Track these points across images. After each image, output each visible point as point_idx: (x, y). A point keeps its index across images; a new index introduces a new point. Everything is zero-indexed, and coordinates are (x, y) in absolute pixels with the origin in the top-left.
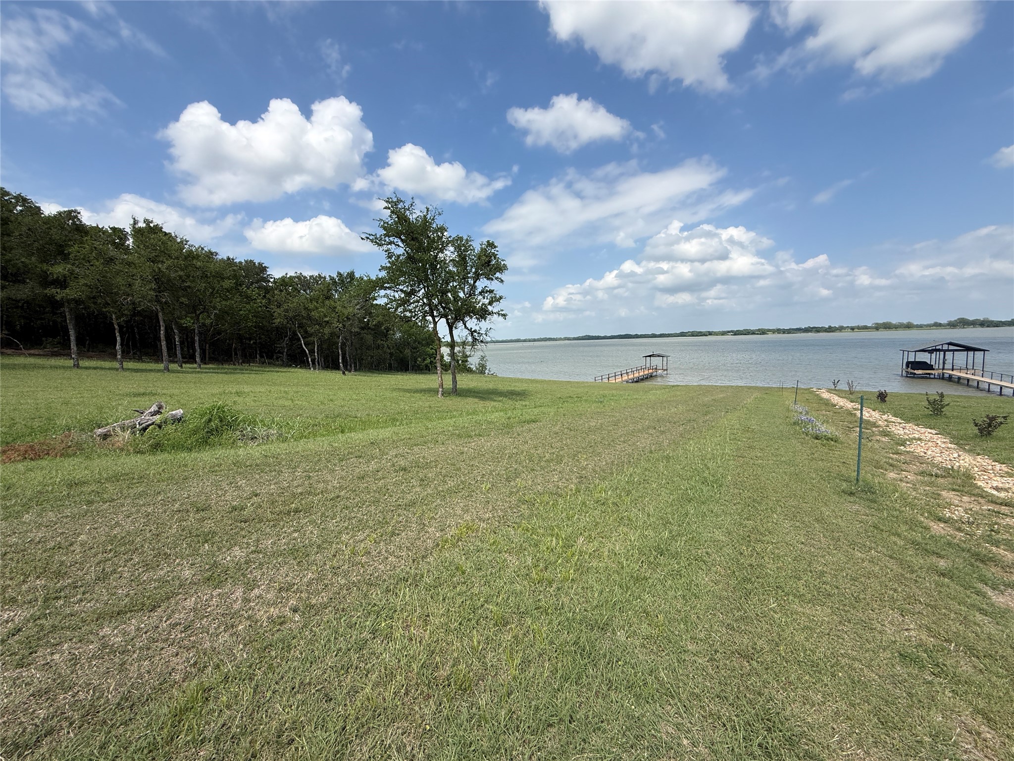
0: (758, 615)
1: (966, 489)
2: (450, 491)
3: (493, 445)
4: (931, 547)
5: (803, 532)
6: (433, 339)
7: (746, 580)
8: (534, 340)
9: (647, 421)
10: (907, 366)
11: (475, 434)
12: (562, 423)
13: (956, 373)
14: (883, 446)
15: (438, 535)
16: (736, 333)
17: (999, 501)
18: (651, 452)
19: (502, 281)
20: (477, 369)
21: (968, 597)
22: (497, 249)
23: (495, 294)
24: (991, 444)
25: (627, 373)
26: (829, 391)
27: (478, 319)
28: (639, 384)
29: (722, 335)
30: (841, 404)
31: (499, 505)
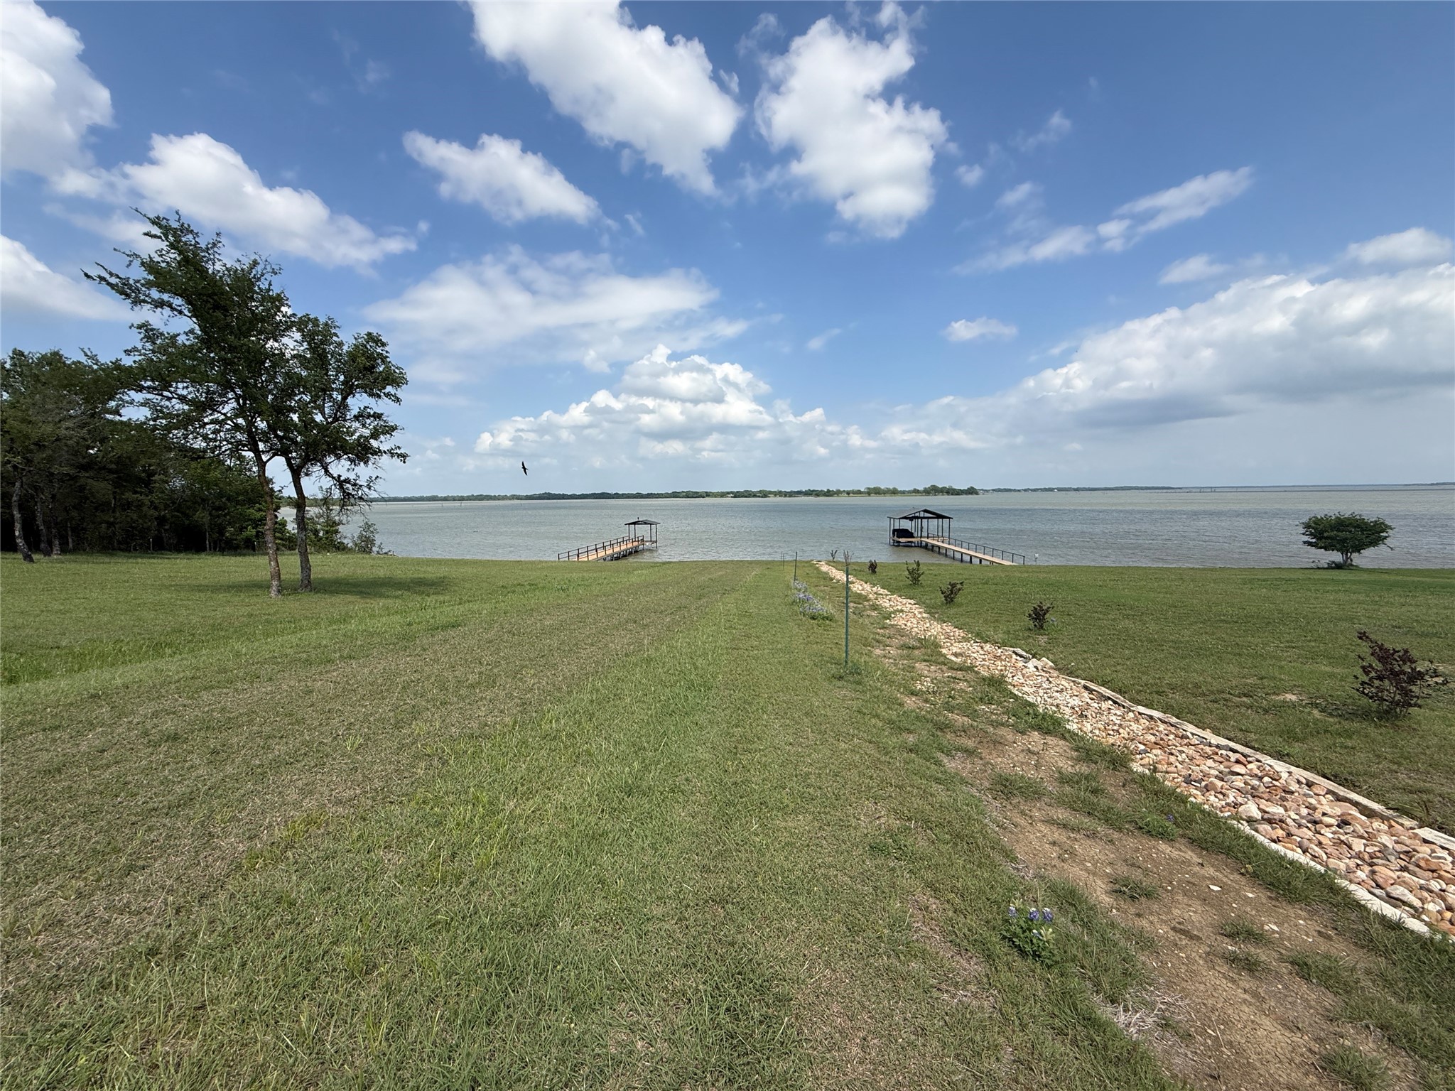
0: (737, 844)
1: (934, 658)
2: (277, 764)
3: (375, 671)
4: (904, 724)
5: (791, 731)
6: (261, 492)
7: (729, 803)
8: (462, 499)
9: (626, 613)
10: (894, 534)
11: (341, 656)
12: (501, 624)
13: (930, 541)
14: (872, 621)
15: (241, 847)
16: (737, 495)
17: (956, 667)
18: (627, 655)
19: (398, 400)
20: (356, 545)
21: (928, 768)
22: (386, 349)
23: (385, 421)
24: (953, 611)
25: (604, 547)
26: (828, 563)
27: (352, 461)
28: (619, 561)
29: (722, 496)
30: (838, 577)
31: (377, 771)
